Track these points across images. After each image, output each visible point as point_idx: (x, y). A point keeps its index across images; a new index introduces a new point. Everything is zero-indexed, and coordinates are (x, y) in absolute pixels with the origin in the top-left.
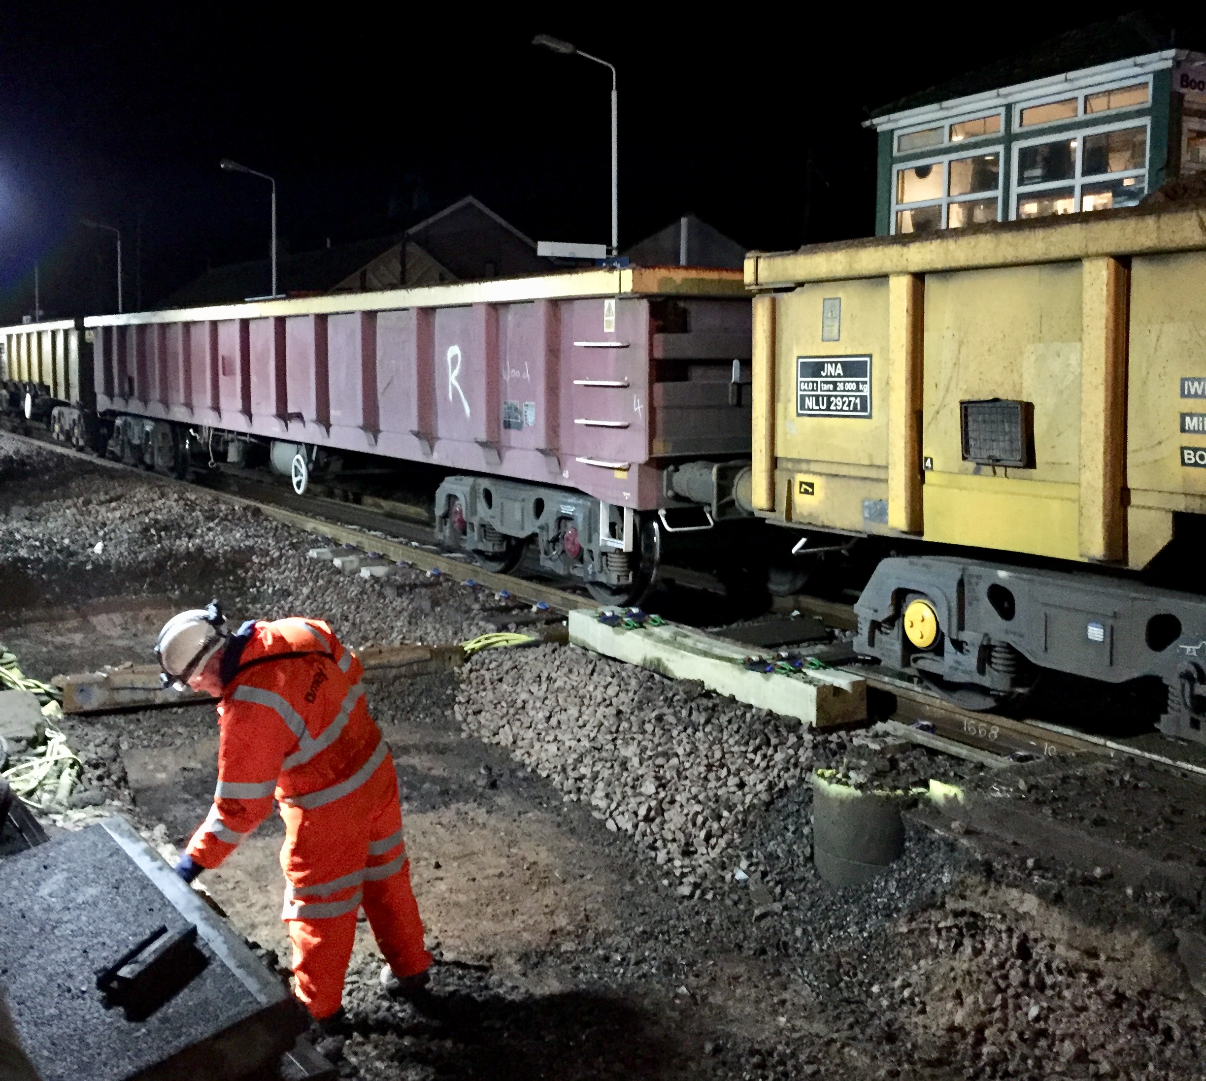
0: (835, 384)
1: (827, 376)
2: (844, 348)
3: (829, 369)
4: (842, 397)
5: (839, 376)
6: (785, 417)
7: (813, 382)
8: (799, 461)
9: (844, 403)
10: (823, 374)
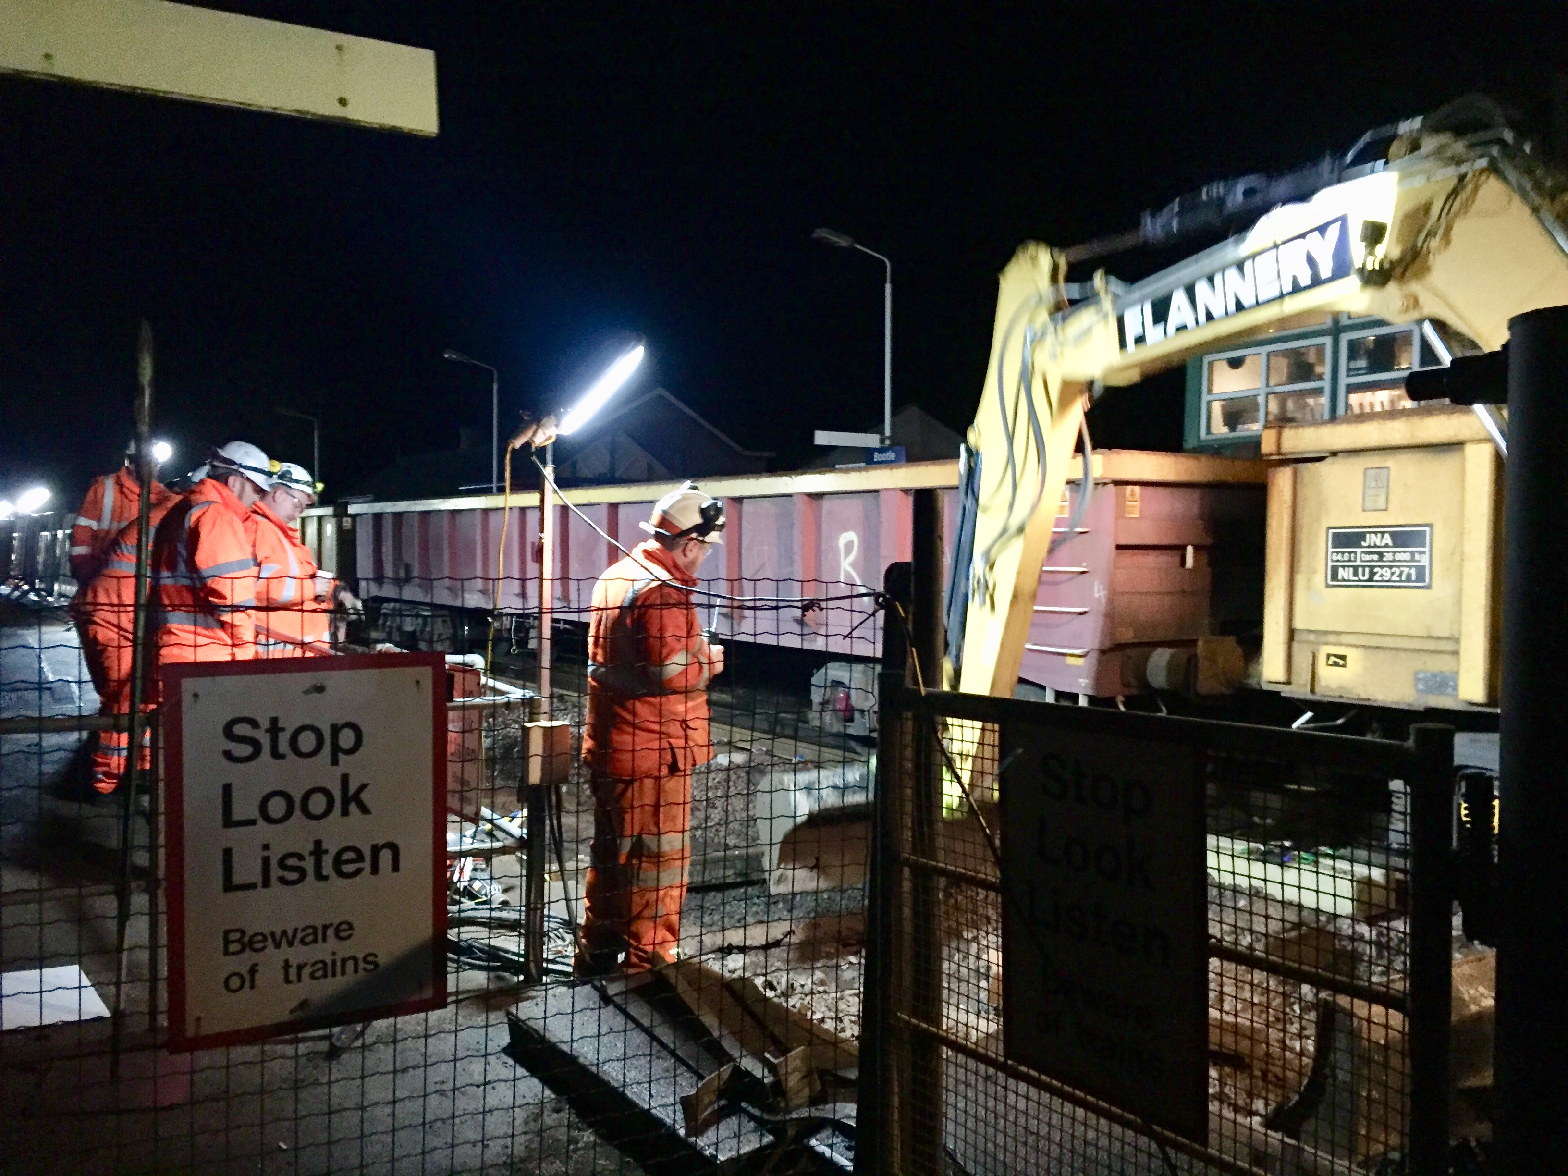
0: (1381, 555)
1: (1369, 547)
2: (1394, 518)
3: (1371, 539)
4: (1391, 567)
5: (1387, 546)
6: (1308, 589)
7: (1350, 553)
8: (1326, 633)
9: (1393, 574)
10: (1363, 543)
